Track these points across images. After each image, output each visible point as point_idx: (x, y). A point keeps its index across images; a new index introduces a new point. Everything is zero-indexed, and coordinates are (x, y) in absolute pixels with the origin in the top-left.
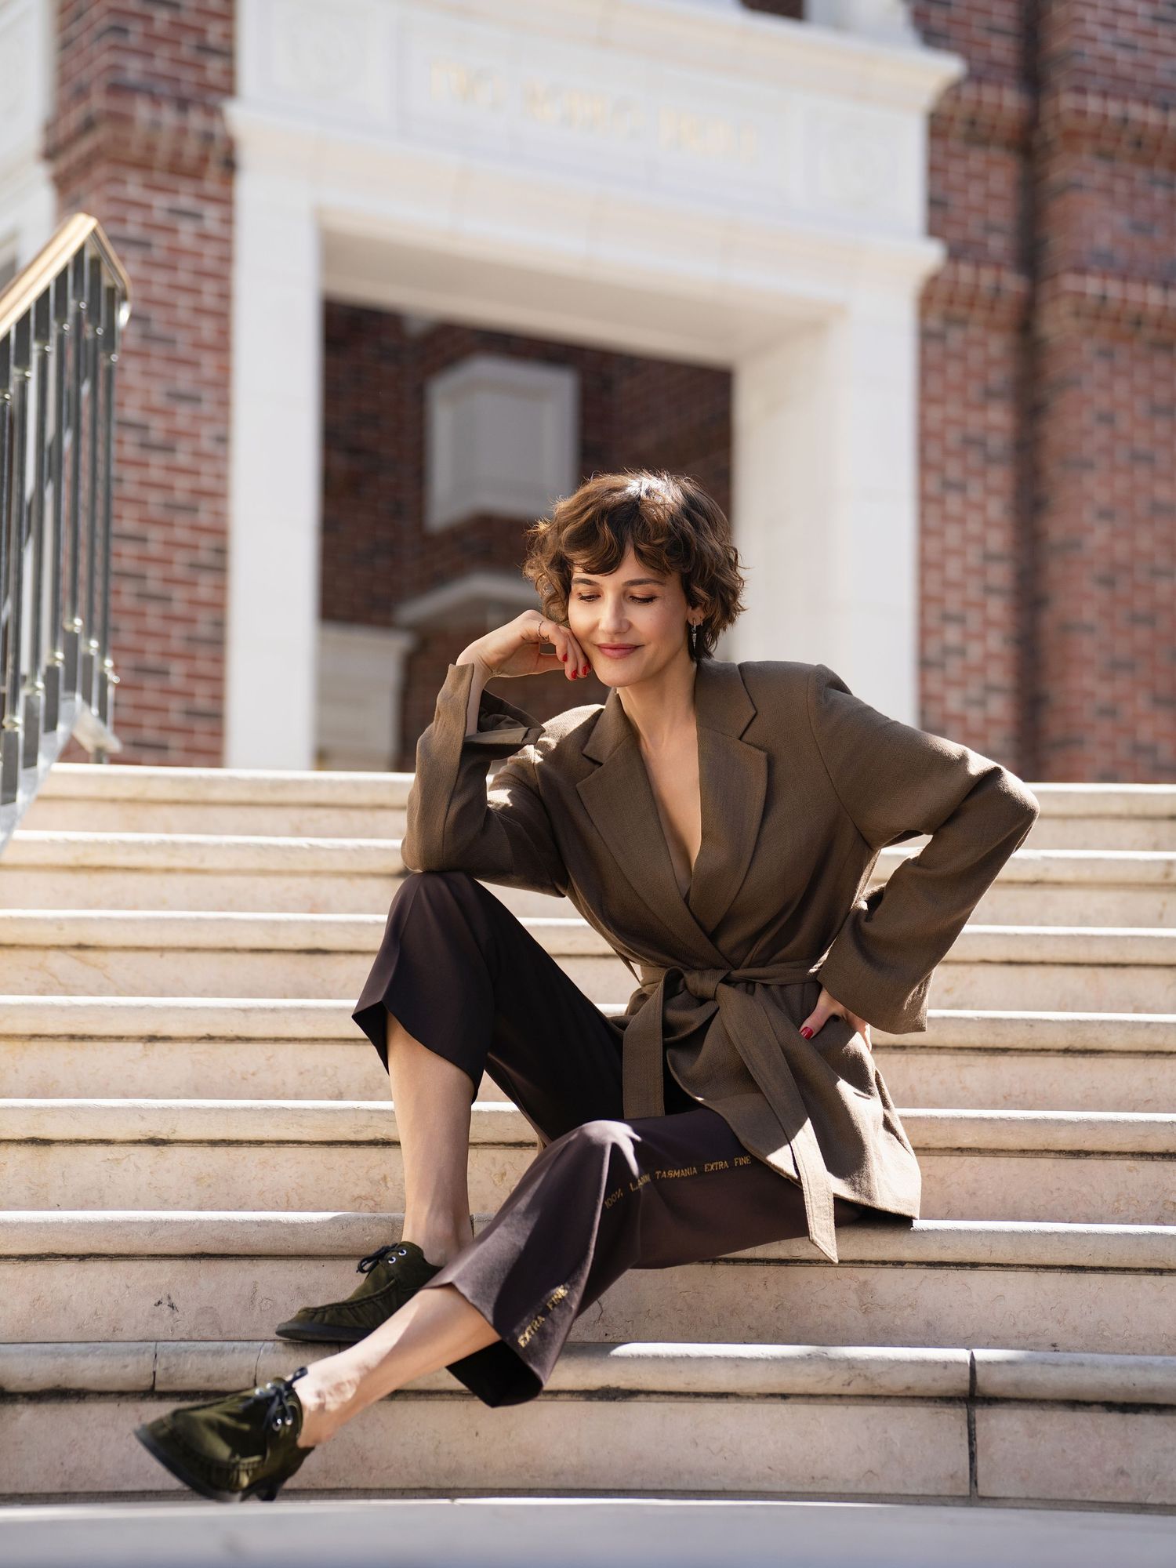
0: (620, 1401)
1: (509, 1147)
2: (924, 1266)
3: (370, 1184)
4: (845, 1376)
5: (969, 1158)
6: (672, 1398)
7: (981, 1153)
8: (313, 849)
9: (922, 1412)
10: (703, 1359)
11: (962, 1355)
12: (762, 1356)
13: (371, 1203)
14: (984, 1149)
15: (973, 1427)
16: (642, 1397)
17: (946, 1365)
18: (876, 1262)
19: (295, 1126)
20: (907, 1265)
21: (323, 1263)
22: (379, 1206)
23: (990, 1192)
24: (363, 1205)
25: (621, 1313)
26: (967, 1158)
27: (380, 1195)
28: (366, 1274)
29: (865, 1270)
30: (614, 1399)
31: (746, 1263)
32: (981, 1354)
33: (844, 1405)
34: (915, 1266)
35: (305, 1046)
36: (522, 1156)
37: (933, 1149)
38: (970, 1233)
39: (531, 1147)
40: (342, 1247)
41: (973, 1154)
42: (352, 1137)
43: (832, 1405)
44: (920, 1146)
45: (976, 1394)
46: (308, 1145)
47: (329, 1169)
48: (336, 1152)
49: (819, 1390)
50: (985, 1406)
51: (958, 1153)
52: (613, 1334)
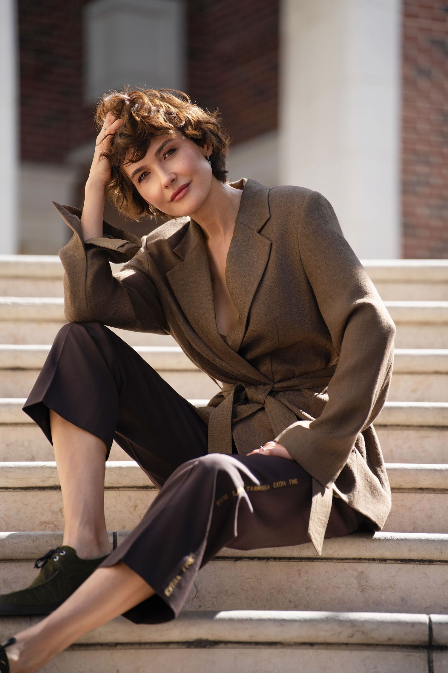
0: (208, 648)
1: (139, 489)
2: (399, 562)
3: (51, 514)
4: (349, 631)
5: (427, 494)
6: (241, 646)
7: (434, 492)
8: (15, 305)
9: (398, 655)
10: (261, 621)
11: (423, 618)
12: (297, 618)
13: (52, 526)
14: (436, 489)
15: (431, 665)
16: (222, 645)
17: (413, 624)
18: (369, 560)
19: (4, 478)
20: (388, 562)
21: (21, 564)
22: (57, 528)
23: (441, 516)
24: (47, 527)
25: (209, 592)
26: (426, 494)
27: (58, 521)
28: (40, 569)
29: (362, 564)
30: (204, 647)
31: (287, 560)
32: (436, 618)
33: (349, 650)
34: (393, 562)
35: (10, 428)
36: (147, 495)
37: (404, 489)
38: (428, 541)
39: (153, 489)
40: (33, 553)
41: (430, 492)
42: (40, 484)
43: (342, 650)
44: (396, 487)
45: (433, 644)
46: (12, 490)
47: (25, 505)
48: (30, 494)
49: (333, 640)
50: (439, 651)
51: (420, 491)
52: (204, 606)
